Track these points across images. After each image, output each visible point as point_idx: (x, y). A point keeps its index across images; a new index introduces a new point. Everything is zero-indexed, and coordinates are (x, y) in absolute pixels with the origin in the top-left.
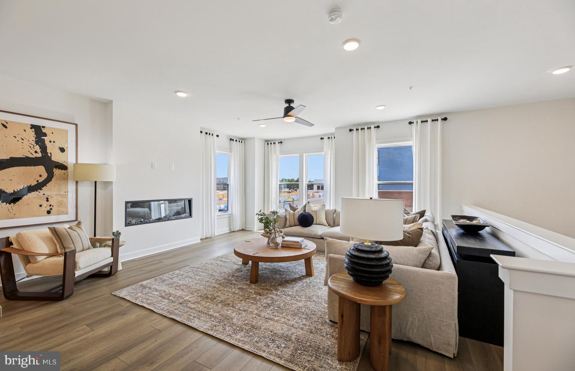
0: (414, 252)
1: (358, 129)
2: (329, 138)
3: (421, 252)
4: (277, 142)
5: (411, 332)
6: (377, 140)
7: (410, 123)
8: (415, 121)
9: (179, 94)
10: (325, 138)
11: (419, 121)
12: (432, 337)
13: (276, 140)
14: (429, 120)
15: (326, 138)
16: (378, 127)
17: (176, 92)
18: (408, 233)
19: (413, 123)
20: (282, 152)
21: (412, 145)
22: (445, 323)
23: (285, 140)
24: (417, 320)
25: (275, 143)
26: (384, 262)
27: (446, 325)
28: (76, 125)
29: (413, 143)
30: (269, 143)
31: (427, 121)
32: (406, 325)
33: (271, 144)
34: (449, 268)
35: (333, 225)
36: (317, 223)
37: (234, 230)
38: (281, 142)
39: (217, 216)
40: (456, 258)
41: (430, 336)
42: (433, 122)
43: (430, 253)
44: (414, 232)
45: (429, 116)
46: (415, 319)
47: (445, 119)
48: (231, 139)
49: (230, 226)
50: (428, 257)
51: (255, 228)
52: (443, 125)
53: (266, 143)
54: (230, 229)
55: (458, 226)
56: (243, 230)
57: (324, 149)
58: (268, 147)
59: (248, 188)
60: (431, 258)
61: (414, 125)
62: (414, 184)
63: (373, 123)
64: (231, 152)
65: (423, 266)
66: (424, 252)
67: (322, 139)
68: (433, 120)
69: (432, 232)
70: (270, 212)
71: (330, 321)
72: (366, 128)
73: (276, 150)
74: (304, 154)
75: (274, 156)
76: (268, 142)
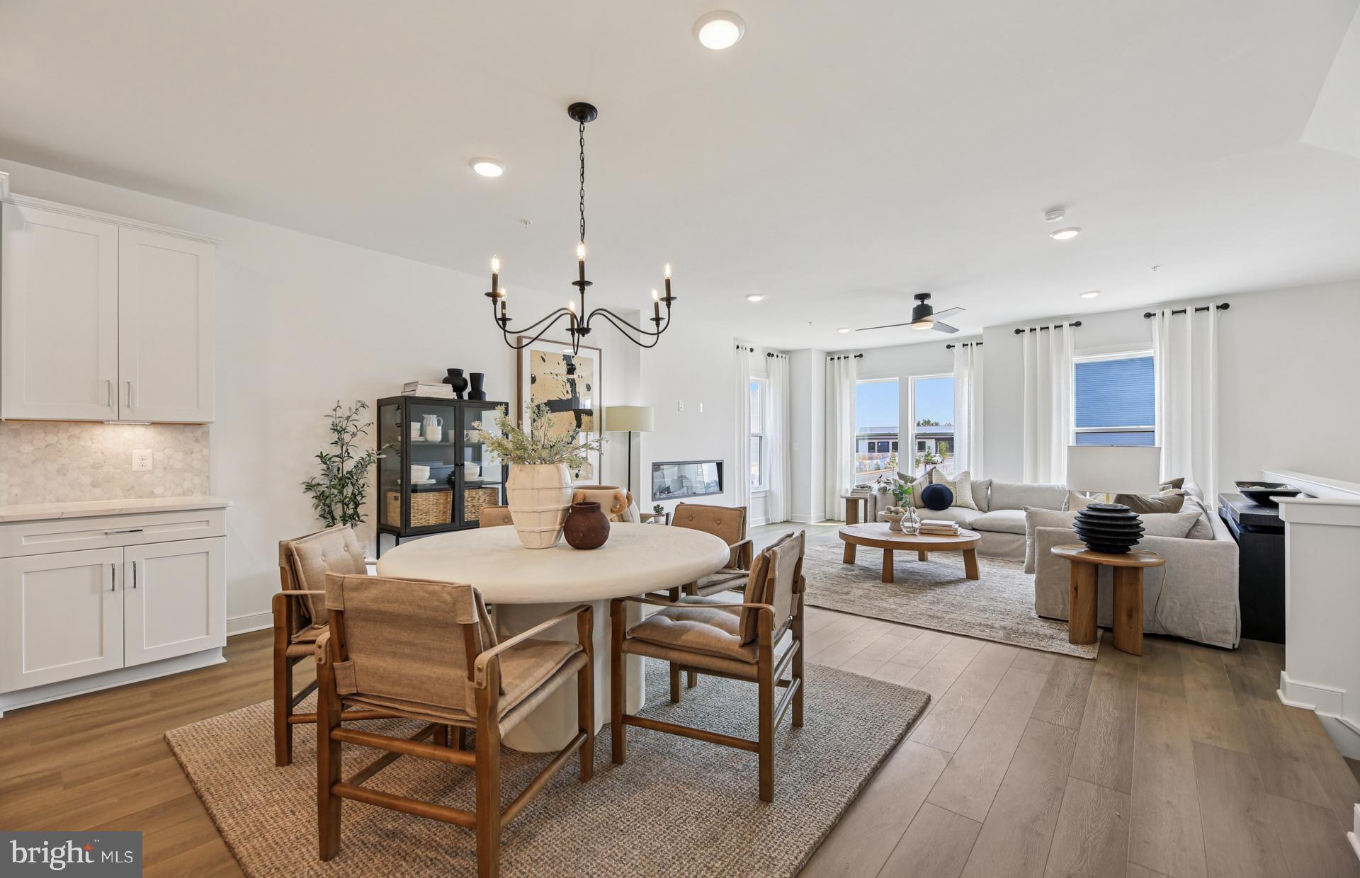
0: (1173, 519)
1: (1035, 329)
2: (964, 345)
3: (1183, 519)
4: (851, 356)
5: (1169, 620)
6: (1075, 348)
7: (1148, 315)
8: (1158, 313)
9: (751, 299)
10: (956, 345)
11: (1168, 312)
12: (1201, 625)
13: (848, 351)
14: (1190, 310)
15: (958, 346)
16: (1078, 324)
17: (748, 296)
18: (1159, 500)
19: (1154, 315)
20: (861, 375)
21: (1152, 355)
22: (1221, 606)
23: (867, 350)
24: (1178, 605)
25: (848, 357)
26: (1134, 523)
27: (1222, 607)
28: (600, 350)
29: (1155, 351)
30: (836, 358)
31: (1185, 311)
32: (1162, 612)
33: (839, 358)
34: (1224, 537)
35: (986, 509)
36: (958, 504)
37: (774, 522)
38: (861, 356)
39: (752, 493)
40: (1237, 530)
41: (1198, 624)
42: (1198, 312)
43: (1197, 522)
44: (1171, 499)
45: (1190, 301)
46: (1175, 603)
47: (1225, 306)
48: (769, 355)
49: (766, 513)
50: (1194, 526)
51: (812, 518)
52: (1220, 318)
53: (829, 358)
54: (767, 520)
55: (1246, 495)
56: (787, 522)
57: (953, 366)
58: (833, 365)
59: (796, 444)
60: (1199, 527)
61: (1155, 321)
62: (1156, 432)
63: (1067, 317)
64: (768, 377)
65: (1187, 536)
66: (1188, 518)
67: (949, 347)
68: (1197, 310)
69: (1200, 505)
70: (856, 486)
71: (1040, 617)
72: (1051, 326)
73: (849, 373)
74: (910, 378)
75: (846, 384)
76: (832, 356)
